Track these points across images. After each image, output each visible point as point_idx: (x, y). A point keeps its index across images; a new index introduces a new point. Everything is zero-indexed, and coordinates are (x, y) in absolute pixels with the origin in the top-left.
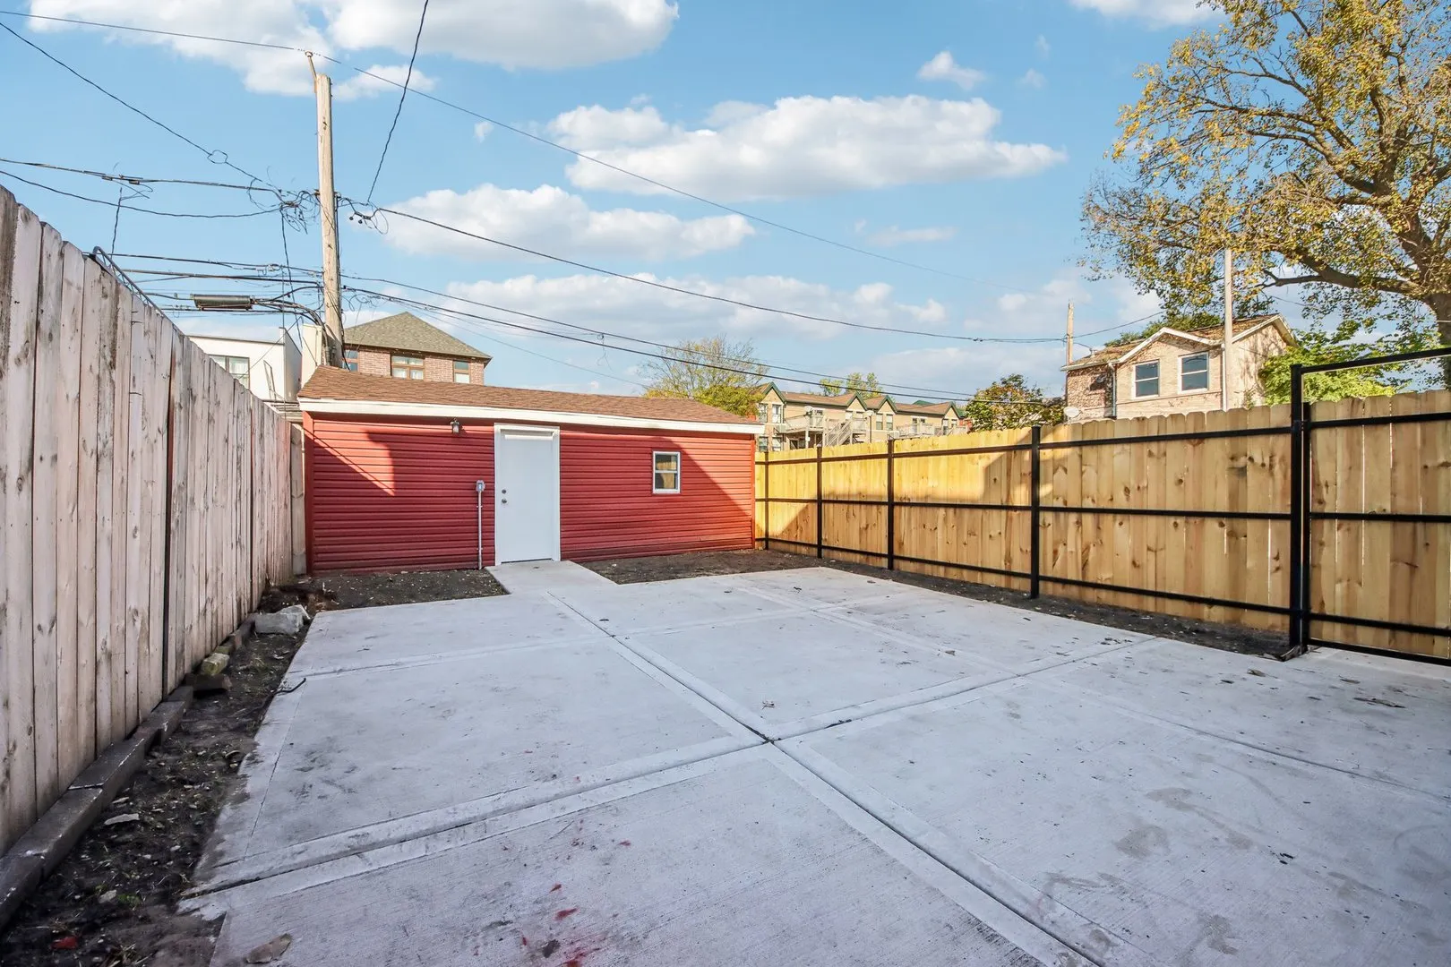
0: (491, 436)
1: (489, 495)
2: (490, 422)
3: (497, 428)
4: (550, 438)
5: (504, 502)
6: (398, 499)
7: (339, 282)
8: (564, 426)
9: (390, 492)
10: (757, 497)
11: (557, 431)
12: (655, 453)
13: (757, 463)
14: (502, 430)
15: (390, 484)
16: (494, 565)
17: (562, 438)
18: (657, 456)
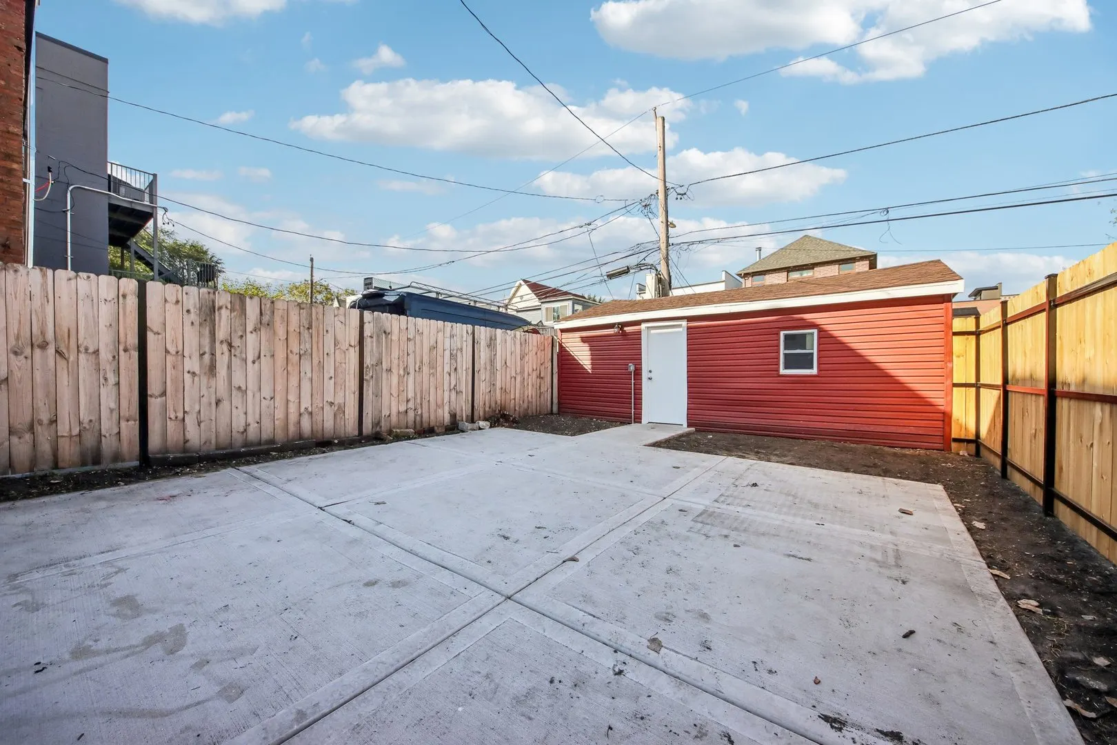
0: (639, 333)
1: (638, 372)
2: (638, 323)
3: (643, 326)
4: (681, 329)
5: (650, 379)
6: (593, 376)
7: (667, 241)
8: (690, 319)
9: (590, 371)
10: (955, 382)
11: (684, 323)
12: (782, 333)
13: (955, 334)
14: (648, 328)
15: (590, 367)
16: (641, 423)
17: (689, 328)
18: (786, 336)
